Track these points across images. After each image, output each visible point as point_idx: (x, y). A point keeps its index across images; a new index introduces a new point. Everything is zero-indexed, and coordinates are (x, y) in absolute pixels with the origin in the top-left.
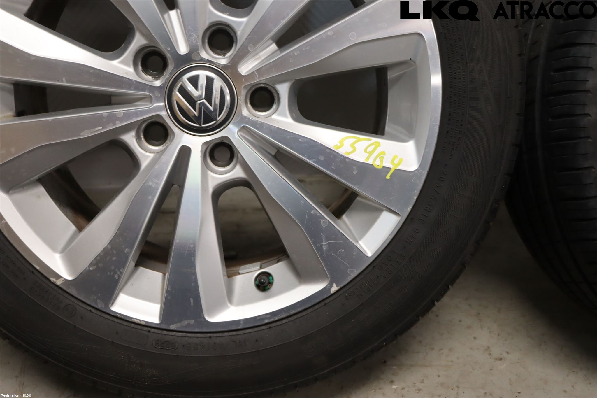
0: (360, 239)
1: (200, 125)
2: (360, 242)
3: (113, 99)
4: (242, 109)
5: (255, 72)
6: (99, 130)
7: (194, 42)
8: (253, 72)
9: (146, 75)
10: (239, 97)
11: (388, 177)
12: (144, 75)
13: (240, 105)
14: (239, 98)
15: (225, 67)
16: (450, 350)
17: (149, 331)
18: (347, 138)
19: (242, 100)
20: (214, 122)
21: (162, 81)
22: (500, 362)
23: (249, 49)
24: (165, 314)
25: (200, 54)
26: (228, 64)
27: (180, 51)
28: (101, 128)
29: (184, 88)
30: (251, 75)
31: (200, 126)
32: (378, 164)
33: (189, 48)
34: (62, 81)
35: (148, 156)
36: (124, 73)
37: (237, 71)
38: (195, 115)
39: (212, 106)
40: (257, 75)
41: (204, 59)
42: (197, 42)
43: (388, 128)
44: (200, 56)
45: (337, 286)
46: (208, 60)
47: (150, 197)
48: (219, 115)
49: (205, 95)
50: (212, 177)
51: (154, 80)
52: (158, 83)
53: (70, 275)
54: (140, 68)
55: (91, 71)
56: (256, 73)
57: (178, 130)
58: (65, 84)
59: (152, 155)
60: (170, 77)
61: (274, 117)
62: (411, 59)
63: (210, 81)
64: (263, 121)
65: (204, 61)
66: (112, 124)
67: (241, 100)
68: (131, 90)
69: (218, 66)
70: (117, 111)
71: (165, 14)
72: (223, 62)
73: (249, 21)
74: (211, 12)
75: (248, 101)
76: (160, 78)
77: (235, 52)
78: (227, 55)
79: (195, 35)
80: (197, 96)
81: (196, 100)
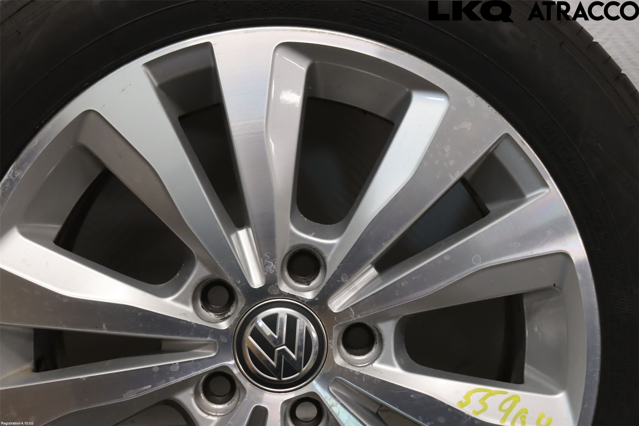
1: (280, 378)
3: (164, 346)
4: (334, 356)
5: (351, 308)
6: (148, 389)
7: (271, 272)
8: (348, 309)
9: (207, 311)
10: (329, 340)
12: (204, 312)
13: (332, 350)
14: (330, 341)
15: (310, 303)
19: (334, 344)
20: (298, 374)
21: (230, 322)
23: (343, 280)
25: (278, 287)
26: (315, 298)
27: (253, 284)
28: (150, 386)
29: (258, 331)
30: (345, 312)
31: (279, 380)
33: (264, 280)
34: (102, 328)
36: (180, 314)
37: (327, 308)
38: (272, 365)
39: (295, 354)
40: (353, 312)
41: (284, 293)
42: (275, 272)
43: (529, 372)
44: (278, 290)
46: (288, 294)
48: (304, 366)
49: (286, 340)
51: (217, 317)
52: (224, 325)
54: (200, 304)
55: (140, 314)
56: (352, 310)
57: (250, 385)
58: (105, 331)
59: (215, 420)
60: (240, 316)
61: (376, 365)
62: (554, 285)
63: (292, 320)
64: (362, 372)
65: (284, 295)
66: (165, 381)
67: (332, 345)
68: (190, 336)
69: (302, 301)
70: (171, 364)
71: (232, 234)
72: (309, 296)
73: (340, 246)
74: (292, 234)
75: (341, 342)
76: (226, 316)
77: (324, 284)
78: (313, 283)
79: (272, 264)
80: (275, 341)
81: (274, 346)
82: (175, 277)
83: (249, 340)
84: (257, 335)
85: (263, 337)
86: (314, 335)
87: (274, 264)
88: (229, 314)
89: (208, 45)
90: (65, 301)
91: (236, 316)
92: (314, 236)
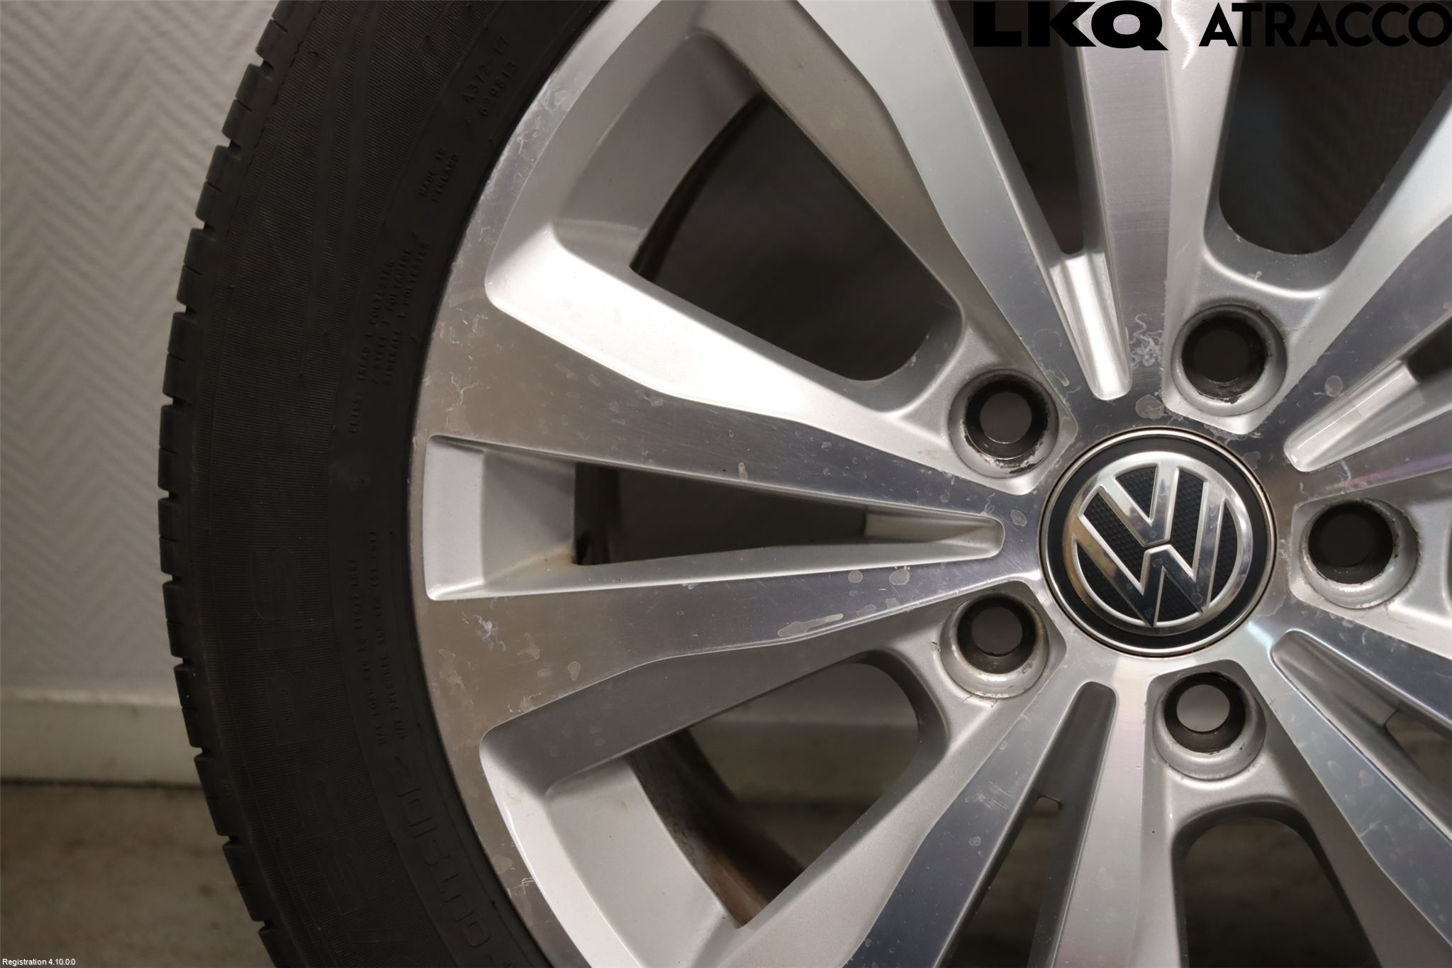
1: (1151, 622)
3: (874, 524)
4: (1290, 578)
5: (1343, 464)
6: (835, 622)
7: (1147, 364)
8: (1336, 466)
9: (979, 452)
10: (1281, 538)
12: (969, 451)
13: (1284, 563)
14: (1283, 541)
15: (1242, 444)
19: (1291, 550)
20: (1196, 615)
21: (1036, 478)
23: (1329, 391)
25: (1162, 401)
26: (1252, 433)
27: (1099, 390)
28: (840, 616)
29: (1105, 505)
30: (1330, 473)
31: (1150, 626)
33: (1127, 381)
34: (735, 472)
35: (977, 710)
36: (920, 452)
37: (1284, 458)
38: (1135, 589)
39: (1193, 565)
40: (1349, 474)
41: (1175, 417)
42: (1157, 364)
44: (1161, 408)
46: (1186, 418)
47: (976, 841)
48: (1213, 597)
49: (1173, 530)
50: (1178, 787)
51: (1002, 467)
52: (1023, 485)
54: (962, 432)
55: (825, 445)
56: (1346, 468)
57: (1075, 632)
58: (743, 481)
59: (988, 707)
60: (1062, 466)
61: (1396, 607)
63: (1190, 486)
64: (1359, 622)
65: (1176, 422)
66: (875, 607)
67: (1286, 550)
68: (940, 505)
69: (1220, 438)
70: (892, 569)
71: (1053, 266)
72: (1239, 426)
73: (1330, 306)
74: (1208, 272)
75: (1305, 545)
76: (1024, 465)
77: (1279, 398)
78: (1245, 399)
79: (1152, 343)
80: (1145, 531)
81: (1142, 542)
82: (906, 365)
83: (1082, 524)
84: (1101, 512)
85: (1118, 520)
86: (1244, 524)
87: (1156, 343)
88: (1032, 460)
90: (657, 403)
91: (1054, 464)
92: (1261, 279)
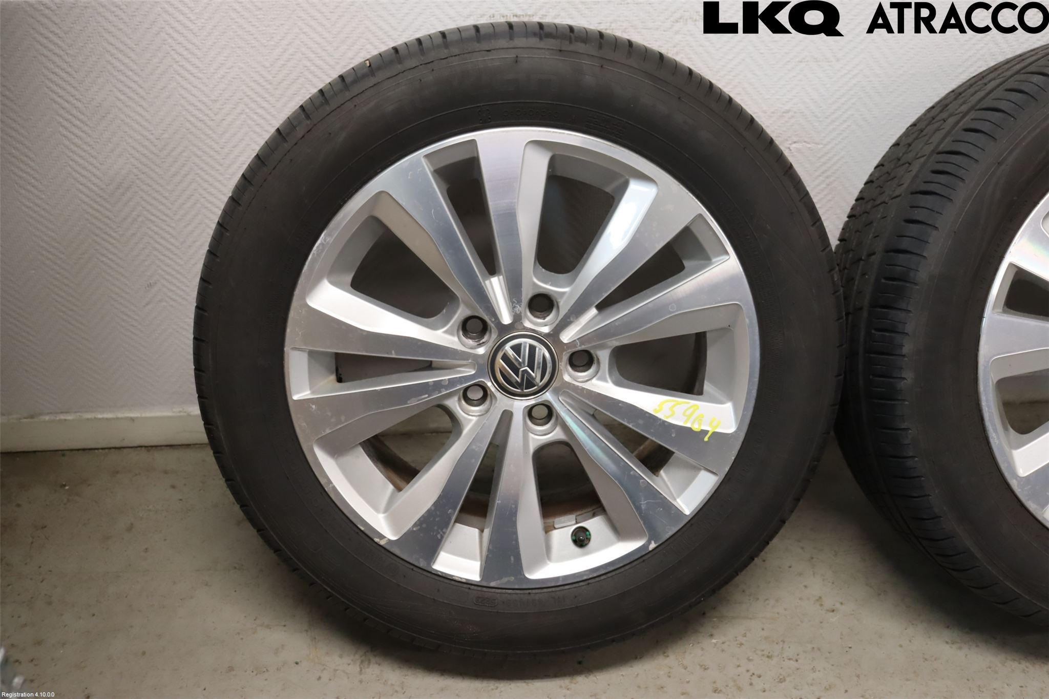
0: (679, 496)
2: (678, 500)
3: (434, 365)
4: (563, 374)
5: (576, 340)
6: (425, 398)
7: (517, 313)
11: (706, 439)
12: (465, 340)
13: (561, 370)
14: (561, 362)
15: (547, 335)
16: (777, 601)
17: (469, 588)
18: (667, 401)
19: (563, 365)
20: (536, 387)
21: (485, 348)
22: (832, 614)
23: (572, 319)
24: (486, 571)
25: (523, 324)
26: (550, 332)
27: (504, 321)
28: (427, 396)
29: (507, 356)
30: (573, 344)
31: (522, 391)
32: (696, 427)
33: (512, 318)
34: (391, 354)
35: (471, 420)
36: (449, 343)
37: (559, 339)
38: (517, 381)
39: (534, 372)
40: (578, 343)
41: (527, 328)
42: (521, 313)
43: (707, 387)
44: (523, 326)
45: (655, 543)
46: (530, 329)
47: (473, 460)
48: (541, 381)
49: (528, 362)
50: (533, 438)
51: (474, 344)
52: (481, 351)
53: (395, 535)
54: (461, 333)
55: (419, 343)
57: (500, 394)
58: (394, 356)
59: (475, 419)
60: (493, 344)
61: (594, 381)
62: (729, 326)
63: (532, 349)
64: (584, 386)
65: (527, 330)
66: (437, 393)
69: (540, 334)
70: (442, 380)
71: (486, 280)
72: (546, 330)
73: (572, 292)
74: (535, 284)
75: (568, 362)
76: (481, 342)
77: (557, 322)
78: (548, 319)
79: (519, 307)
80: (520, 363)
81: (519, 367)
82: (442, 313)
83: (500, 362)
84: (505, 358)
85: (511, 360)
86: (549, 359)
87: (520, 307)
88: (484, 340)
89: (473, 142)
90: (364, 333)
91: (490, 344)
92: (551, 285)
